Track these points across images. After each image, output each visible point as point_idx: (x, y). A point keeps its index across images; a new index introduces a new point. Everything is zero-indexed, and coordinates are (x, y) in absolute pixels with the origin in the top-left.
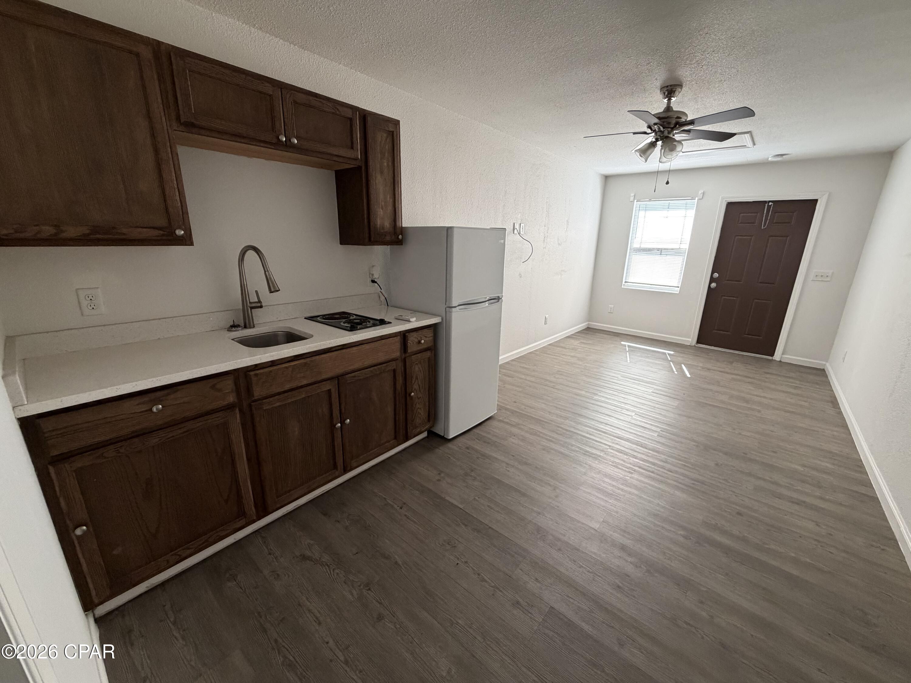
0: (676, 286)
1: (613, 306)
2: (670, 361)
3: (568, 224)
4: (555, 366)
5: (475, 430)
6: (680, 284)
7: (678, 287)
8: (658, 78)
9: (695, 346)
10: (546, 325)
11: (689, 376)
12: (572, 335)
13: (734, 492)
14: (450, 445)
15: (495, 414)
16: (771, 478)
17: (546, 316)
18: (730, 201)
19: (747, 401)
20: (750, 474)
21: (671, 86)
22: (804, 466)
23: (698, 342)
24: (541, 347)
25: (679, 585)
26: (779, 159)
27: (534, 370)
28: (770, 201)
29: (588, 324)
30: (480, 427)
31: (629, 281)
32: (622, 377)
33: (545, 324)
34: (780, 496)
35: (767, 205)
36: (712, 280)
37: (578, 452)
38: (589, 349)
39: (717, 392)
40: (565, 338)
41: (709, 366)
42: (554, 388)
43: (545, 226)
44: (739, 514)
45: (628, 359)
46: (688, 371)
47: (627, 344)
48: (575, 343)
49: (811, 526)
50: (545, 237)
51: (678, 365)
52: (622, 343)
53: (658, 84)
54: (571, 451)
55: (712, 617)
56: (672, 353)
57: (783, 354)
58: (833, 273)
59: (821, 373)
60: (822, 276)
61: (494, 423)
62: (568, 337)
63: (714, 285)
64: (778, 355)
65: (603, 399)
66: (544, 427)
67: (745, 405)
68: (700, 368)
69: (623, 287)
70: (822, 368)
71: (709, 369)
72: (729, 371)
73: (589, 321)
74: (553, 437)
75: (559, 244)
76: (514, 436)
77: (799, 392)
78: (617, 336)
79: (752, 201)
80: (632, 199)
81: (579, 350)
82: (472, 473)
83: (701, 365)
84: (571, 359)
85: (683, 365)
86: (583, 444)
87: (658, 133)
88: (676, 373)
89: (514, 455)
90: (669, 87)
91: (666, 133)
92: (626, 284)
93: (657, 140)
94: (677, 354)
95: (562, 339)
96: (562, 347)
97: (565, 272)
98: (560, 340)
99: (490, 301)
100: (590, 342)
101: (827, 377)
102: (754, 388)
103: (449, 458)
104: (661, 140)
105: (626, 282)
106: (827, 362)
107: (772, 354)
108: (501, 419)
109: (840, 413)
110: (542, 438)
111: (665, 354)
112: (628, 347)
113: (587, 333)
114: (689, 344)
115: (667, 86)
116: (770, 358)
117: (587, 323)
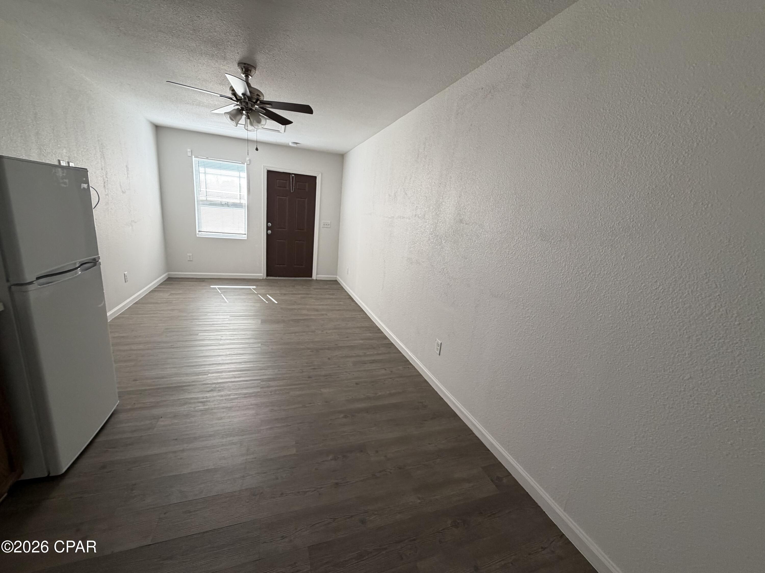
0: (244, 233)
1: (191, 254)
2: (258, 294)
3: (127, 170)
4: (159, 325)
5: (99, 440)
6: (246, 231)
7: (245, 234)
8: (240, 53)
9: (266, 279)
10: (127, 283)
11: (276, 302)
12: (156, 288)
13: (347, 372)
14: (68, 481)
15: (117, 406)
16: (355, 354)
17: (125, 273)
18: (269, 170)
19: (317, 310)
20: (347, 357)
21: (248, 64)
22: (362, 340)
23: (268, 275)
24: (127, 308)
25: (362, 451)
26: (295, 145)
27: (135, 337)
28: (292, 174)
29: (169, 274)
30: (105, 432)
31: (203, 231)
32: (230, 317)
33: (125, 282)
34: (364, 363)
35: (291, 175)
36: (268, 228)
37: (239, 399)
38: (184, 298)
39: (299, 309)
40: (149, 292)
41: (284, 292)
42: (173, 348)
43: (102, 169)
44: (357, 384)
45: (226, 300)
46: (274, 299)
47: (217, 287)
48: (164, 296)
49: (383, 372)
50: (104, 183)
51: (264, 295)
52: (212, 286)
53: (238, 58)
54: (232, 401)
55: (386, 456)
56: (255, 287)
57: (317, 275)
58: (331, 222)
59: (336, 282)
60: (326, 225)
61: (122, 416)
62: (152, 291)
63: (270, 232)
64: (314, 276)
65: (228, 342)
66: (189, 392)
67: (316, 313)
68: (279, 295)
69: (197, 236)
70: (335, 279)
71: (285, 294)
72: (296, 292)
73: (168, 271)
74: (206, 397)
75: (123, 192)
76: (162, 417)
77: (334, 297)
78: (203, 281)
79: (282, 171)
80: (189, 154)
81: (174, 302)
82: (134, 492)
83: (278, 292)
84: (171, 313)
85: (267, 295)
86: (238, 389)
87: (244, 104)
88: (267, 302)
89: (175, 438)
90: (246, 65)
91: (250, 105)
92: (200, 233)
93: (242, 109)
94: (259, 287)
95: (147, 294)
96: (154, 303)
97: (135, 223)
98: (145, 296)
99: (81, 267)
100: (181, 292)
101: (339, 284)
102: (315, 300)
103: (81, 498)
104: (246, 110)
105: (199, 231)
106: (337, 275)
107: (311, 276)
108: (129, 407)
109: (356, 304)
110: (194, 403)
111: (250, 289)
112: (219, 289)
113: (172, 284)
114: (262, 278)
115: (245, 64)
116: (310, 278)
117: (166, 274)
